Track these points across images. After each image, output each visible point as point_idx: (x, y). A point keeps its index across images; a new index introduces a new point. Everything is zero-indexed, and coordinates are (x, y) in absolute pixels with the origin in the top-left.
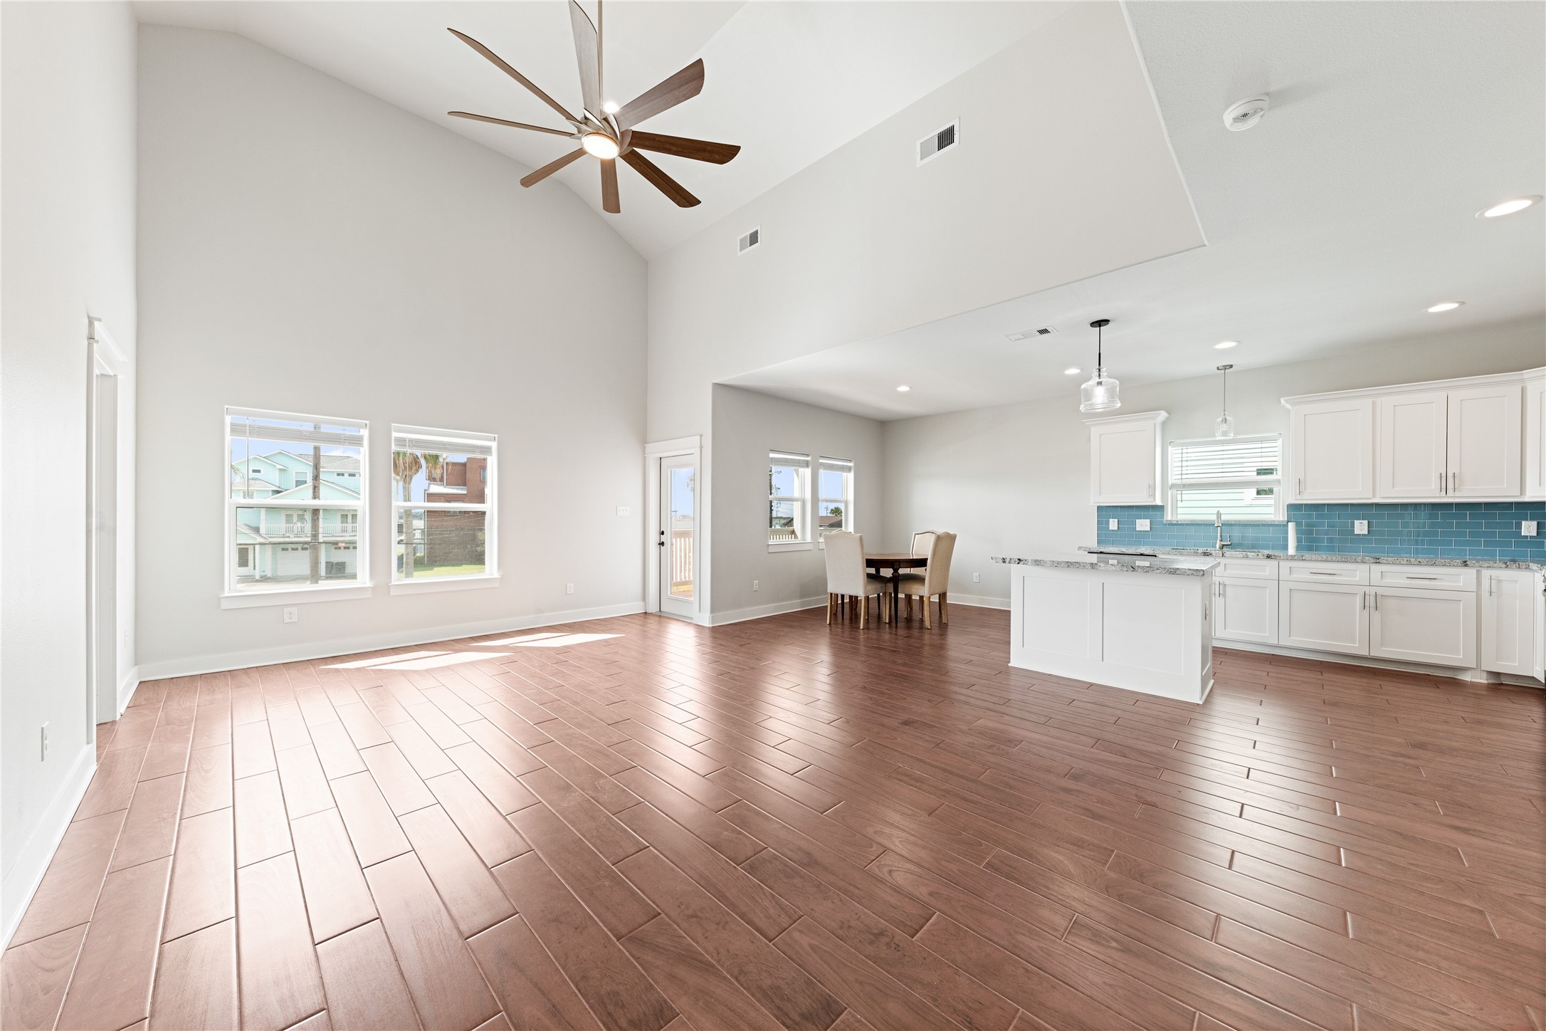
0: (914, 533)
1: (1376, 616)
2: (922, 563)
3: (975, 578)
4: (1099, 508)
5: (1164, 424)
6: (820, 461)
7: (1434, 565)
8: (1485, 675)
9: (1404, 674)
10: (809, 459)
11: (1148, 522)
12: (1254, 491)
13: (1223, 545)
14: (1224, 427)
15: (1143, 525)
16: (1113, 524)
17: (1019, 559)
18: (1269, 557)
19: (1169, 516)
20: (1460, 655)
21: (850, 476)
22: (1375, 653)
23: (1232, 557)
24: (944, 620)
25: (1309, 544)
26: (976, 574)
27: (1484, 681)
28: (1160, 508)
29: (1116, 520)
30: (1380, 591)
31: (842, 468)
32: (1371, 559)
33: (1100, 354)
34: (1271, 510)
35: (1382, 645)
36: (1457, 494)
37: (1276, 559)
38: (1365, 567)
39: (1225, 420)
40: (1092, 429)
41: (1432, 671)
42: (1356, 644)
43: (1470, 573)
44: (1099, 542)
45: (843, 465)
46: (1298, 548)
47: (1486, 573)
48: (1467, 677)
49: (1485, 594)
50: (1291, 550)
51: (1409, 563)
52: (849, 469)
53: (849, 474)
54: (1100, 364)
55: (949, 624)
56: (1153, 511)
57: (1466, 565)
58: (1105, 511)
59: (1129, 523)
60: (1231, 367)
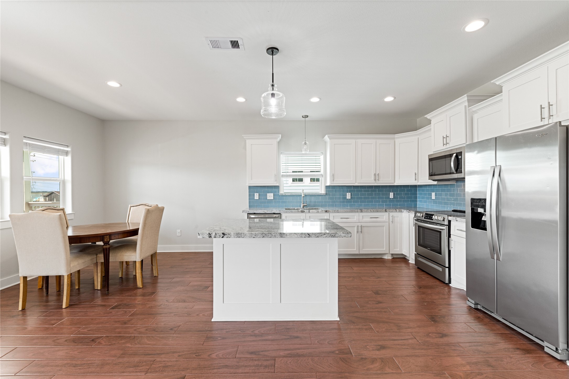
0: (130, 206)
1: (361, 235)
2: (135, 232)
3: (178, 233)
4: (249, 187)
5: (279, 143)
6: (24, 141)
7: (378, 212)
8: (390, 255)
9: (368, 260)
10: (6, 137)
11: (272, 194)
12: (291, 180)
13: (304, 206)
14: (305, 147)
15: (270, 196)
16: (256, 196)
17: (223, 234)
18: (326, 211)
19: (282, 192)
20: (384, 248)
21: (68, 159)
22: (361, 252)
23: (313, 213)
24: (155, 274)
26: (179, 231)
27: (390, 258)
28: (277, 187)
29: (258, 194)
30: (363, 224)
31: (58, 152)
32: (360, 210)
33: (273, 74)
34: (319, 189)
35: (363, 249)
36: (379, 182)
37: (329, 212)
38: (357, 214)
39: (305, 144)
40: (247, 141)
41: (376, 256)
42: (355, 249)
43: (387, 214)
44: (250, 206)
45: (59, 149)
47: (391, 214)
48: (386, 257)
49: (391, 223)
51: (371, 212)
52: (67, 153)
53: (66, 158)
54: (273, 82)
55: (159, 277)
56: (275, 188)
57: (386, 211)
58: (252, 189)
59: (263, 197)
60: (307, 116)
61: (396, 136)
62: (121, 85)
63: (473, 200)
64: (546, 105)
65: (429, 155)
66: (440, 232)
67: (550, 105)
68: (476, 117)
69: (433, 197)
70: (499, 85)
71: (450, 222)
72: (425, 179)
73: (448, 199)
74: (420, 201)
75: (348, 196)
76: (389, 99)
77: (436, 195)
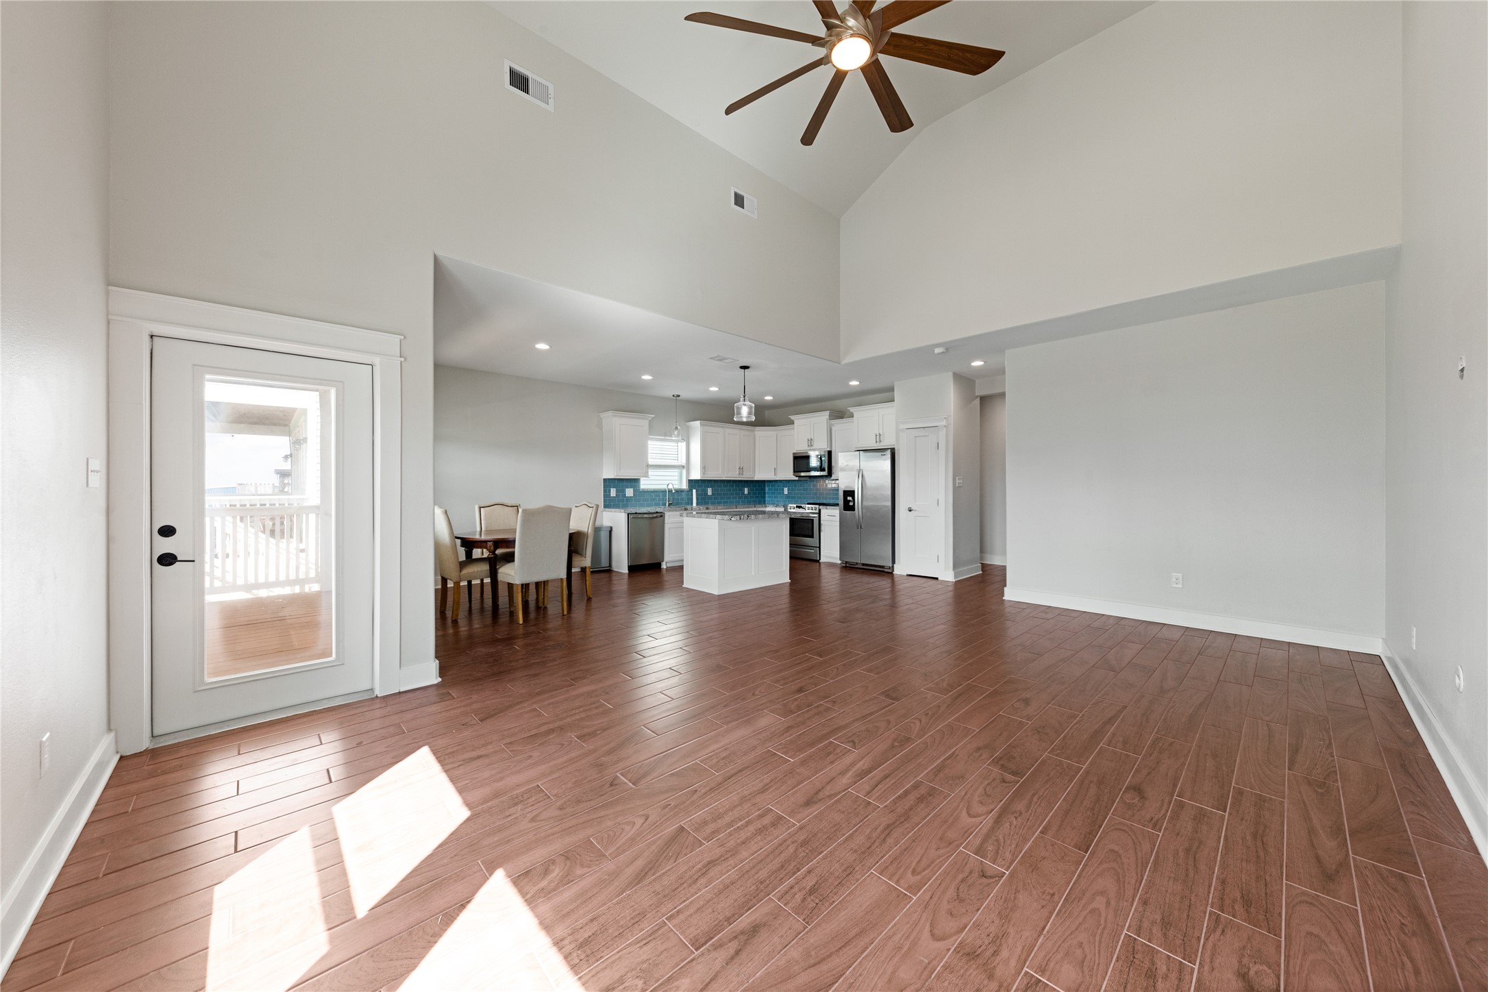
4: (604, 480)
11: (631, 489)
13: (670, 503)
14: (676, 432)
15: (629, 492)
16: (613, 492)
19: (643, 486)
25: (703, 500)
28: (636, 481)
29: (615, 489)
39: (676, 428)
40: (614, 419)
46: (697, 504)
50: (694, 504)
56: (634, 482)
58: (608, 483)
59: (621, 492)
60: (679, 396)
61: (757, 428)
62: (551, 347)
63: (845, 492)
64: (878, 434)
65: (794, 454)
66: (813, 520)
67: (880, 435)
68: (833, 428)
69: (786, 492)
70: (851, 412)
71: (820, 510)
72: (790, 475)
73: (801, 494)
74: (769, 497)
75: (710, 492)
76: (769, 398)
77: (788, 490)
